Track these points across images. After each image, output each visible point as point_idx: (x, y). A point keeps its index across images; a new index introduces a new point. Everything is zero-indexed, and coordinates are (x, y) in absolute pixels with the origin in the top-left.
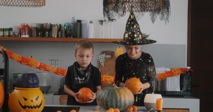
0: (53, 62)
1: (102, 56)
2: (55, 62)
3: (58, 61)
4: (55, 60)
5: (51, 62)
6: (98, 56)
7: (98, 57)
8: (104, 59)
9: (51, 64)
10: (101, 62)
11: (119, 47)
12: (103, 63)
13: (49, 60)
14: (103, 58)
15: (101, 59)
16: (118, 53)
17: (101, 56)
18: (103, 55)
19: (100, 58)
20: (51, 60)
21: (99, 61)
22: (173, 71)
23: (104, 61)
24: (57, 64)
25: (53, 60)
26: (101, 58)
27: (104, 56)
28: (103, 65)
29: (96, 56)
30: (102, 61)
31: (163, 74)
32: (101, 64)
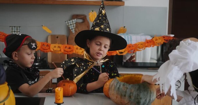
0: (15, 29)
1: (73, 22)
2: (17, 29)
3: (20, 28)
4: (17, 27)
5: (12, 29)
6: (68, 21)
7: (68, 23)
8: (75, 25)
9: (12, 31)
10: (71, 28)
11: (93, 11)
12: (73, 30)
13: (10, 27)
14: (73, 24)
15: (71, 25)
16: (91, 18)
17: (71, 21)
18: (73, 20)
19: (69, 24)
20: (12, 27)
21: (69, 28)
22: (154, 39)
23: (75, 27)
24: (19, 31)
25: (15, 27)
26: (72, 23)
27: (75, 21)
28: (74, 32)
29: (66, 22)
30: (73, 28)
31: (143, 43)
32: (72, 30)
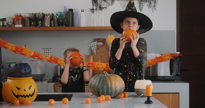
0: (47, 51)
1: (94, 44)
2: (49, 51)
3: (51, 50)
4: (49, 49)
5: (45, 51)
6: (90, 43)
7: (90, 45)
8: (96, 46)
9: (45, 53)
10: (93, 49)
11: (111, 35)
12: (95, 51)
13: (43, 49)
14: (95, 46)
15: (93, 46)
16: (109, 41)
17: (93, 43)
18: (95, 43)
19: (92, 46)
20: (45, 49)
21: (91, 49)
22: (163, 56)
23: (96, 48)
24: (50, 53)
25: (47, 49)
26: (93, 45)
27: (96, 43)
28: (95, 52)
29: (88, 44)
30: (94, 49)
31: (153, 59)
32: (93, 51)
